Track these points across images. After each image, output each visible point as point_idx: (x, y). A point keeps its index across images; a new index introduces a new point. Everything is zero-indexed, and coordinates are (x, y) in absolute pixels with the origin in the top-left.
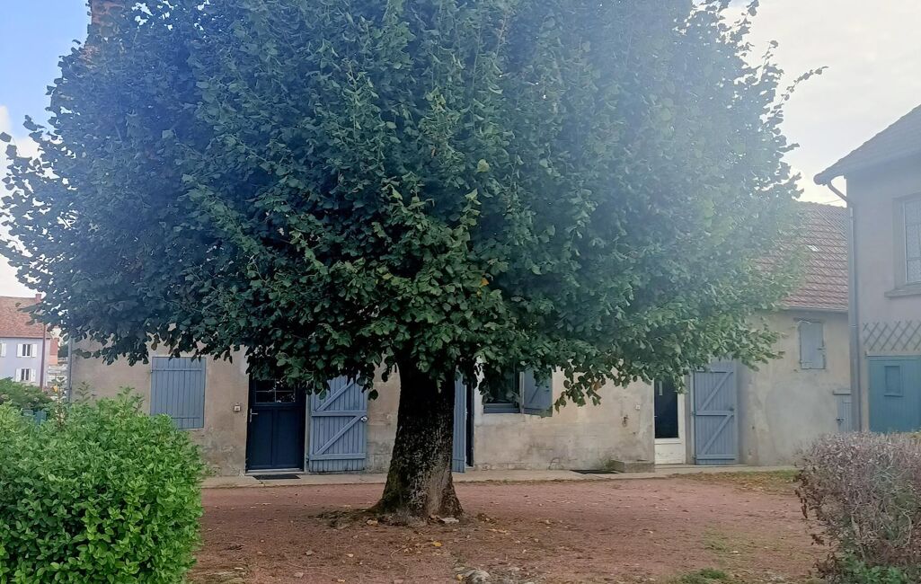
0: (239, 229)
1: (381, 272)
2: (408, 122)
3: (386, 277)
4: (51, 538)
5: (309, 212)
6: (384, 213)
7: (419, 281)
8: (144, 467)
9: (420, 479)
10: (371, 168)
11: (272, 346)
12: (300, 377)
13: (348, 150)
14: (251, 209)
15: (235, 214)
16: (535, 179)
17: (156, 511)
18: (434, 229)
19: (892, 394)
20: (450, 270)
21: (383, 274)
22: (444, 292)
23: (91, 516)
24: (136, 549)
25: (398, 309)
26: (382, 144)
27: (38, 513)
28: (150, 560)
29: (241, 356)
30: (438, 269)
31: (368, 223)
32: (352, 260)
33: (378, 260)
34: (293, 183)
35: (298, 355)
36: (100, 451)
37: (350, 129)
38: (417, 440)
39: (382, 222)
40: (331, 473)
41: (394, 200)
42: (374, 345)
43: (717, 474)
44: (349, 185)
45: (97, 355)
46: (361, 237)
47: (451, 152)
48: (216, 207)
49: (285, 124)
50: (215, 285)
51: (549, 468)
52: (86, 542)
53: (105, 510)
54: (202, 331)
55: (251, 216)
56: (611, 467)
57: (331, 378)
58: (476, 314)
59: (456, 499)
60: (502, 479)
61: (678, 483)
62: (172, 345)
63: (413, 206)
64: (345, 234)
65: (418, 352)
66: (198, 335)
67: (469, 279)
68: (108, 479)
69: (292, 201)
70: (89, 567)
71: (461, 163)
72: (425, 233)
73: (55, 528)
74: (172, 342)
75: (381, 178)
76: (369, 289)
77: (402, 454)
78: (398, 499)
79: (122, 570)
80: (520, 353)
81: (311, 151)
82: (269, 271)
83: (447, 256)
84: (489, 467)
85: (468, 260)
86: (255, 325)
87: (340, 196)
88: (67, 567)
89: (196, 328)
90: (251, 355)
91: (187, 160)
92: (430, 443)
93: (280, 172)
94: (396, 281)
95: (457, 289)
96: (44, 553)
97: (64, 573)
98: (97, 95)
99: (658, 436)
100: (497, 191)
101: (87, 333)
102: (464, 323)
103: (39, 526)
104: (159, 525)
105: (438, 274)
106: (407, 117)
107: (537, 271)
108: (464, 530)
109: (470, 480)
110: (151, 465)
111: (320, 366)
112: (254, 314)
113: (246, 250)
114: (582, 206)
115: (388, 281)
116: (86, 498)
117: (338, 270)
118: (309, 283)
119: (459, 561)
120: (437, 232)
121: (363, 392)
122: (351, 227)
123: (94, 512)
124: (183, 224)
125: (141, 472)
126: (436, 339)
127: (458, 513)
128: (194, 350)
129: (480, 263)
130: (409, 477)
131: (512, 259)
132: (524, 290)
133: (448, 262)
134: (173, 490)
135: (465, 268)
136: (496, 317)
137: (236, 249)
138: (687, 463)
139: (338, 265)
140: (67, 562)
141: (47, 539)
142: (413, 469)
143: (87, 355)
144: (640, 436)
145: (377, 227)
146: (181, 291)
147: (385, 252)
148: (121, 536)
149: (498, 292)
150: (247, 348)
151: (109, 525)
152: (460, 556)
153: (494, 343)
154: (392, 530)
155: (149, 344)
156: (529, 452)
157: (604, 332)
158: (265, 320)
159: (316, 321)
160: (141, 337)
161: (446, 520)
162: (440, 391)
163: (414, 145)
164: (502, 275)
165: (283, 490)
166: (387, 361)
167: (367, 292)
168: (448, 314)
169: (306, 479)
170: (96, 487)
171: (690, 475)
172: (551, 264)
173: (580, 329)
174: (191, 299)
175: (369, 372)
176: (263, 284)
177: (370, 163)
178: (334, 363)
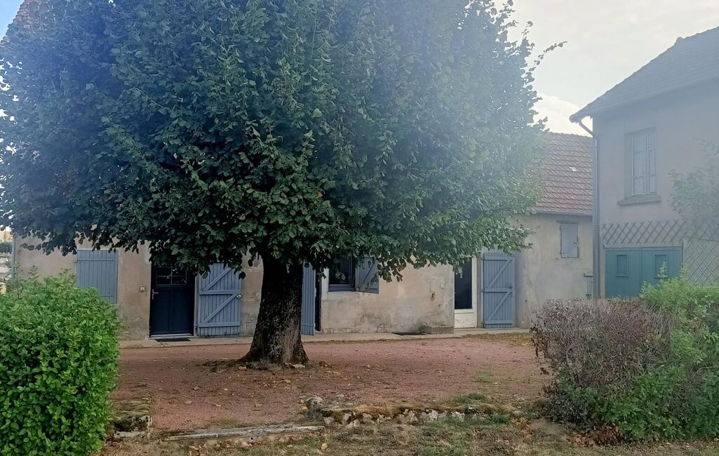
0: (143, 157)
1: (246, 187)
2: (265, 80)
3: (250, 191)
4: (17, 370)
5: (195, 144)
6: (248, 145)
7: (273, 194)
8: (79, 323)
9: (277, 337)
10: (238, 114)
11: (168, 241)
12: (188, 263)
13: (221, 100)
14: (152, 141)
15: (140, 145)
16: (355, 122)
17: (88, 353)
18: (283, 157)
19: (621, 275)
20: (294, 186)
21: (248, 189)
22: (291, 201)
23: (44, 356)
24: (75, 377)
25: (258, 214)
26: (246, 97)
27: (8, 353)
28: (84, 386)
29: (145, 249)
30: (286, 186)
31: (236, 152)
32: (225, 179)
33: (244, 180)
34: (182, 124)
35: (187, 247)
36: (49, 312)
37: (222, 85)
38: (275, 309)
39: (246, 152)
40: (214, 336)
41: (255, 137)
42: (242, 240)
43: (499, 335)
44: (224, 125)
45: (39, 247)
46: (232, 162)
47: (294, 104)
48: (127, 141)
49: (177, 80)
50: (126, 197)
51: (377, 332)
52: (41, 373)
53: (54, 351)
54: (117, 230)
55: (152, 146)
56: (422, 330)
57: (212, 264)
58: (313, 217)
59: (304, 351)
60: (341, 340)
61: (469, 341)
62: (94, 240)
63: (268, 141)
64: (220, 161)
65: (273, 245)
66: (114, 233)
67: (308, 192)
68: (55, 331)
69: (182, 135)
70: (43, 390)
71: (302, 111)
72: (277, 160)
73: (19, 364)
74: (94, 238)
75: (245, 121)
76: (237, 200)
77: (264, 319)
78: (262, 352)
79: (65, 391)
80: (345, 246)
81: (195, 101)
82: (166, 187)
83: (292, 177)
84: (332, 331)
85: (308, 179)
86: (156, 225)
87: (217, 133)
88: (28, 389)
89: (112, 228)
90: (153, 247)
91: (105, 104)
92: (284, 311)
93: (173, 115)
94: (256, 194)
95: (299, 200)
96: (12, 380)
97: (26, 393)
98: (36, 55)
99: (457, 307)
100: (327, 130)
101: (31, 232)
102: (305, 224)
103: (8, 362)
104: (90, 362)
105: (287, 190)
106: (264, 77)
107: (355, 187)
108: (307, 372)
109: (318, 341)
110: (85, 322)
111: (203, 255)
112: (155, 218)
113: (149, 172)
114: (386, 142)
115: (251, 194)
116: (40, 343)
117: (215, 187)
118: (195, 195)
119: (302, 392)
120: (286, 160)
121: (235, 273)
122: (225, 155)
123: (47, 353)
124: (102, 153)
125: (77, 327)
126: (285, 235)
127: (304, 361)
128: (111, 244)
129: (316, 181)
130: (269, 335)
131: (338, 178)
132: (348, 200)
133: (293, 181)
134: (100, 338)
135: (306, 185)
136: (327, 219)
137: (141, 170)
138: (478, 327)
139: (215, 183)
140: (28, 386)
141: (14, 371)
142: (272, 330)
143: (31, 248)
144: (443, 308)
145: (243, 156)
146: (101, 200)
147: (248, 173)
148: (65, 369)
149: (328, 202)
150: (150, 242)
151: (57, 361)
152: (303, 389)
153: (326, 237)
154: (256, 374)
155: (77, 240)
156: (362, 320)
157: (403, 230)
158: (163, 222)
159: (200, 222)
160: (71, 234)
161: (296, 366)
162: (288, 272)
163: (269, 97)
164: (332, 190)
165: (178, 349)
166: (251, 251)
167: (236, 202)
168: (294, 217)
169: (195, 341)
170: (47, 336)
171: (479, 335)
172: (366, 182)
173: (386, 228)
174: (108, 207)
175: (238, 259)
176: (161, 196)
177: (237, 110)
178: (213, 253)
